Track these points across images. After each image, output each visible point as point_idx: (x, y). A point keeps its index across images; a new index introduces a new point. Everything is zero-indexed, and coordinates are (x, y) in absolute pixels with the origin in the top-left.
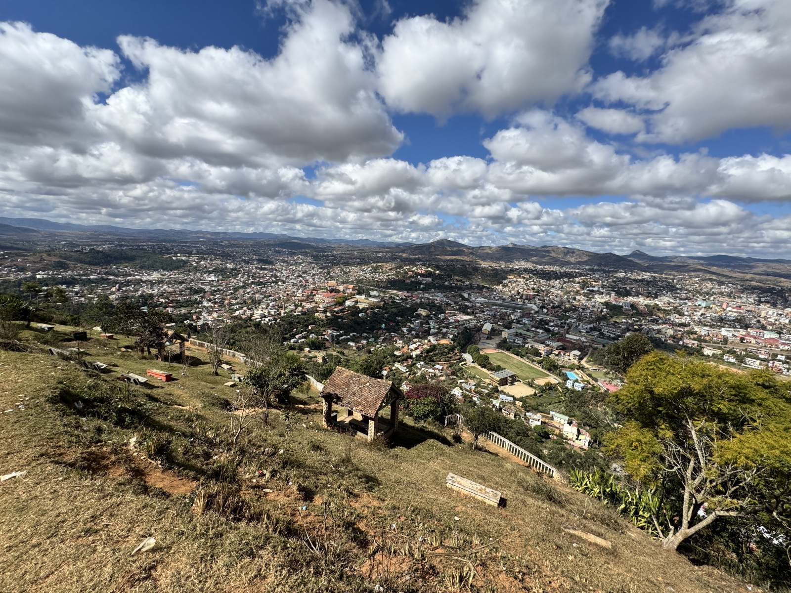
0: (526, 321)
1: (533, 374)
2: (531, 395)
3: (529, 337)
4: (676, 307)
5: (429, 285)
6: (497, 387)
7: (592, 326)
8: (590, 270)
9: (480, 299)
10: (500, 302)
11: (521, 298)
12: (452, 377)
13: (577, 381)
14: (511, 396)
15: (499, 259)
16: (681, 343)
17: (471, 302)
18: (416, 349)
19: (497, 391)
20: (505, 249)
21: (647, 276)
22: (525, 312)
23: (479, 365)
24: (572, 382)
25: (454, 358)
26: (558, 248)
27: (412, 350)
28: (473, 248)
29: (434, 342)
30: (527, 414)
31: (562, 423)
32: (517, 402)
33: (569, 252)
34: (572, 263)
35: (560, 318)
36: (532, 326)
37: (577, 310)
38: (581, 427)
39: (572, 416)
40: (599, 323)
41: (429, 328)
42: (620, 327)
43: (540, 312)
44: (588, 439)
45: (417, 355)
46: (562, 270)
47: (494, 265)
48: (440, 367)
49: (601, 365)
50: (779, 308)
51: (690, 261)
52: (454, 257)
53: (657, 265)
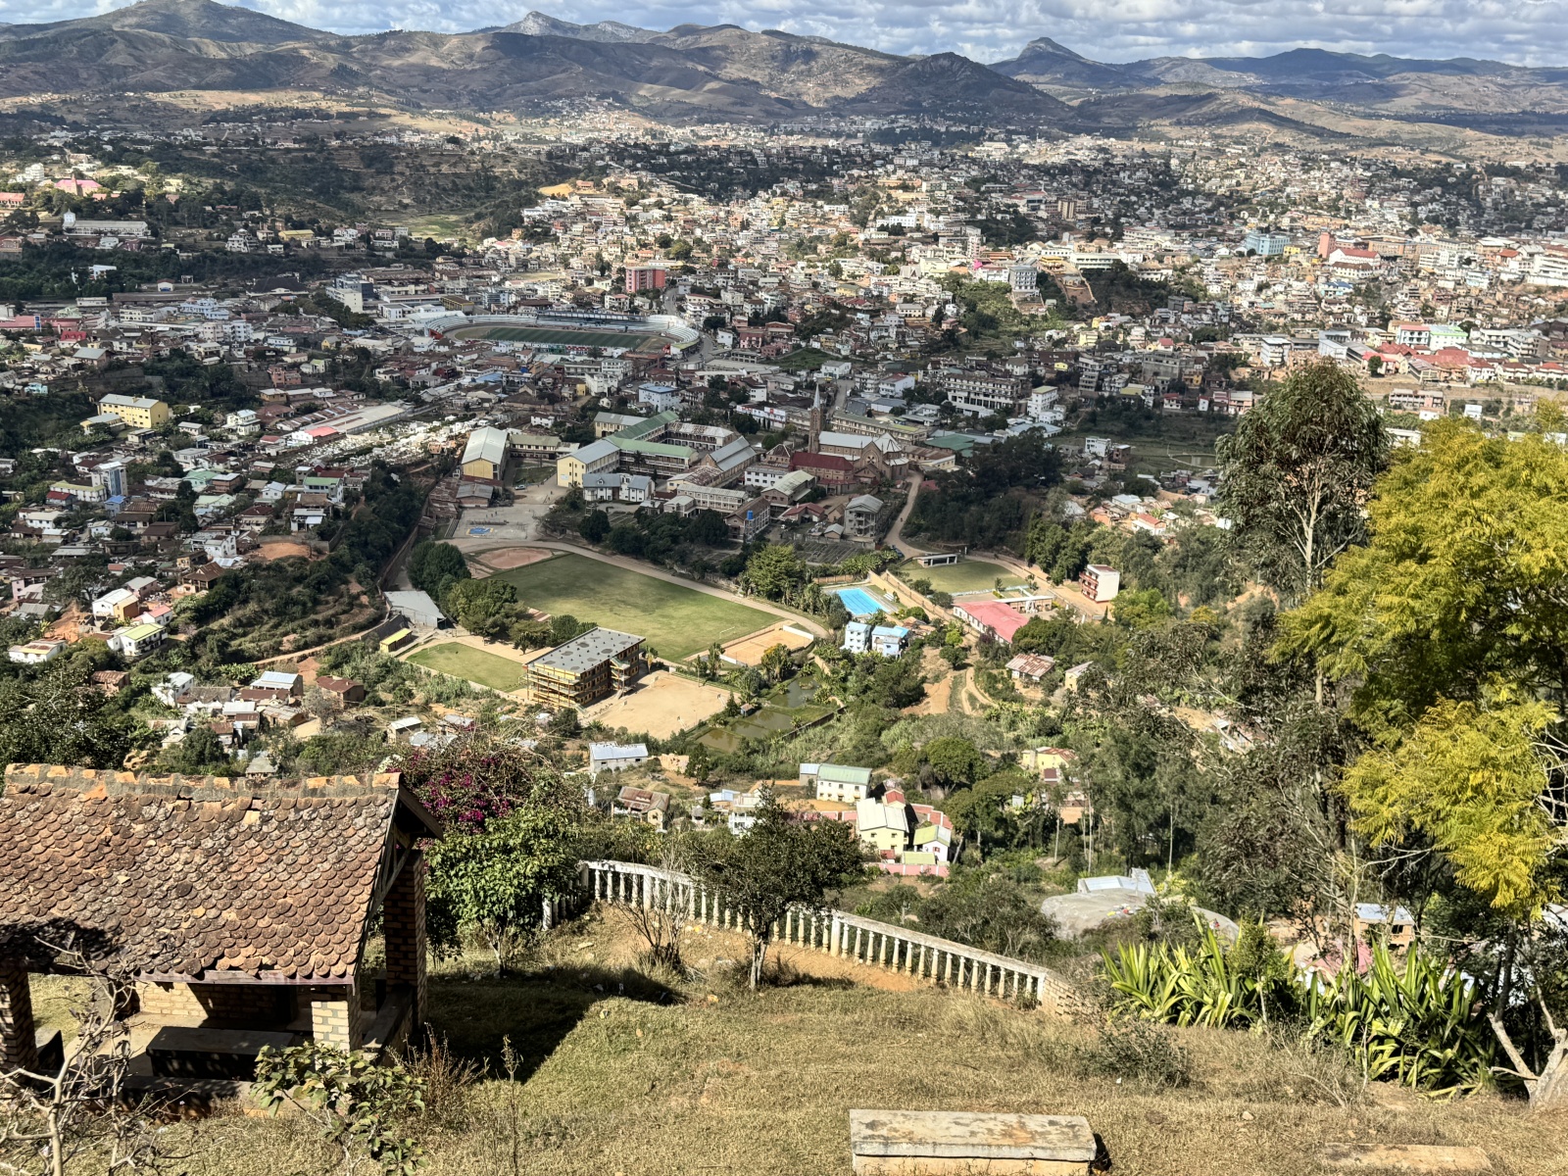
0: (652, 394)
1: (710, 627)
2: (716, 718)
3: (676, 466)
4: (1183, 269)
5: (138, 261)
6: (571, 712)
7: (909, 382)
8: (883, 136)
9: (428, 315)
10: (525, 318)
11: (618, 286)
12: (350, 716)
13: (879, 620)
14: (637, 740)
15: (485, 101)
16: (1203, 405)
17: (383, 332)
18: (134, 611)
19: (575, 731)
20: (509, 43)
21: (1082, 148)
22: (645, 353)
23: (477, 629)
24: (862, 627)
25: (347, 621)
26: (746, 36)
27: (109, 624)
28: (345, 44)
29: (226, 563)
30: (715, 797)
31: (848, 799)
32: (667, 761)
33: (794, 52)
34: (809, 110)
35: (788, 365)
36: (682, 416)
37: (849, 323)
38: (915, 797)
39: (880, 763)
40: (936, 365)
41: (187, 494)
42: (1008, 374)
43: (707, 350)
44: (946, 834)
45: (145, 646)
46: (775, 144)
47: (465, 130)
48: (286, 681)
49: (956, 537)
50: (1464, 240)
51: (1216, 79)
52: (252, 99)
53: (1113, 102)
